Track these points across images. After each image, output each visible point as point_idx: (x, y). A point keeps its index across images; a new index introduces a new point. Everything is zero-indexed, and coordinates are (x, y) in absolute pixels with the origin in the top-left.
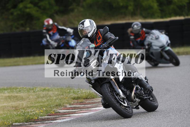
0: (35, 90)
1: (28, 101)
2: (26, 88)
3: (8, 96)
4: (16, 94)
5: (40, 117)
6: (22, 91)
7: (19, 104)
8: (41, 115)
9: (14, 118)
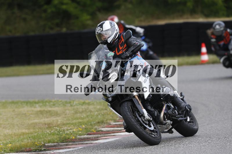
0: (72, 104)
1: (64, 117)
2: (61, 101)
3: (40, 111)
4: (50, 109)
5: (78, 137)
6: (56, 105)
7: (53, 121)
8: (80, 134)
9: (47, 138)
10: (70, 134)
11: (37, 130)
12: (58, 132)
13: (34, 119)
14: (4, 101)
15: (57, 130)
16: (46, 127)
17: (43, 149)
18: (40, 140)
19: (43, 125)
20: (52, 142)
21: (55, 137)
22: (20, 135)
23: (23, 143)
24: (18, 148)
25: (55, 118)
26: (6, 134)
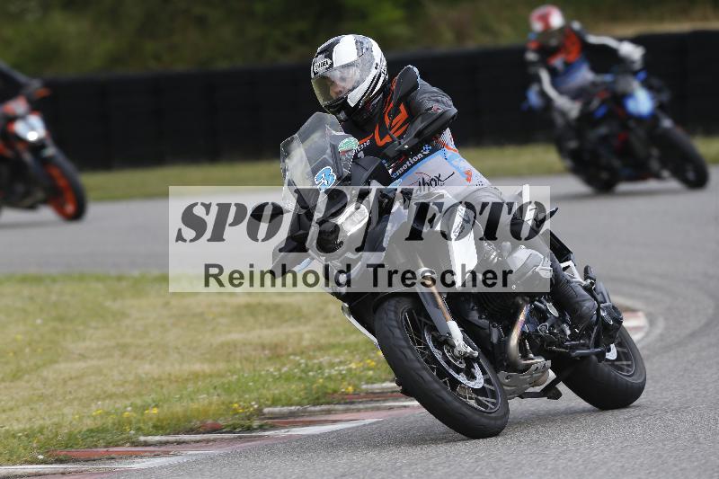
1: (320, 326)
5: (364, 387)
7: (288, 336)
8: (371, 378)
9: (268, 389)
10: (340, 377)
11: (238, 366)
12: (303, 371)
13: (229, 332)
14: (136, 273)
15: (300, 364)
16: (265, 355)
17: (256, 424)
18: (247, 396)
19: (255, 350)
20: (284, 402)
21: (293, 387)
22: (187, 380)
23: (195, 406)
24: (179, 420)
25: (292, 326)
26: (144, 376)
